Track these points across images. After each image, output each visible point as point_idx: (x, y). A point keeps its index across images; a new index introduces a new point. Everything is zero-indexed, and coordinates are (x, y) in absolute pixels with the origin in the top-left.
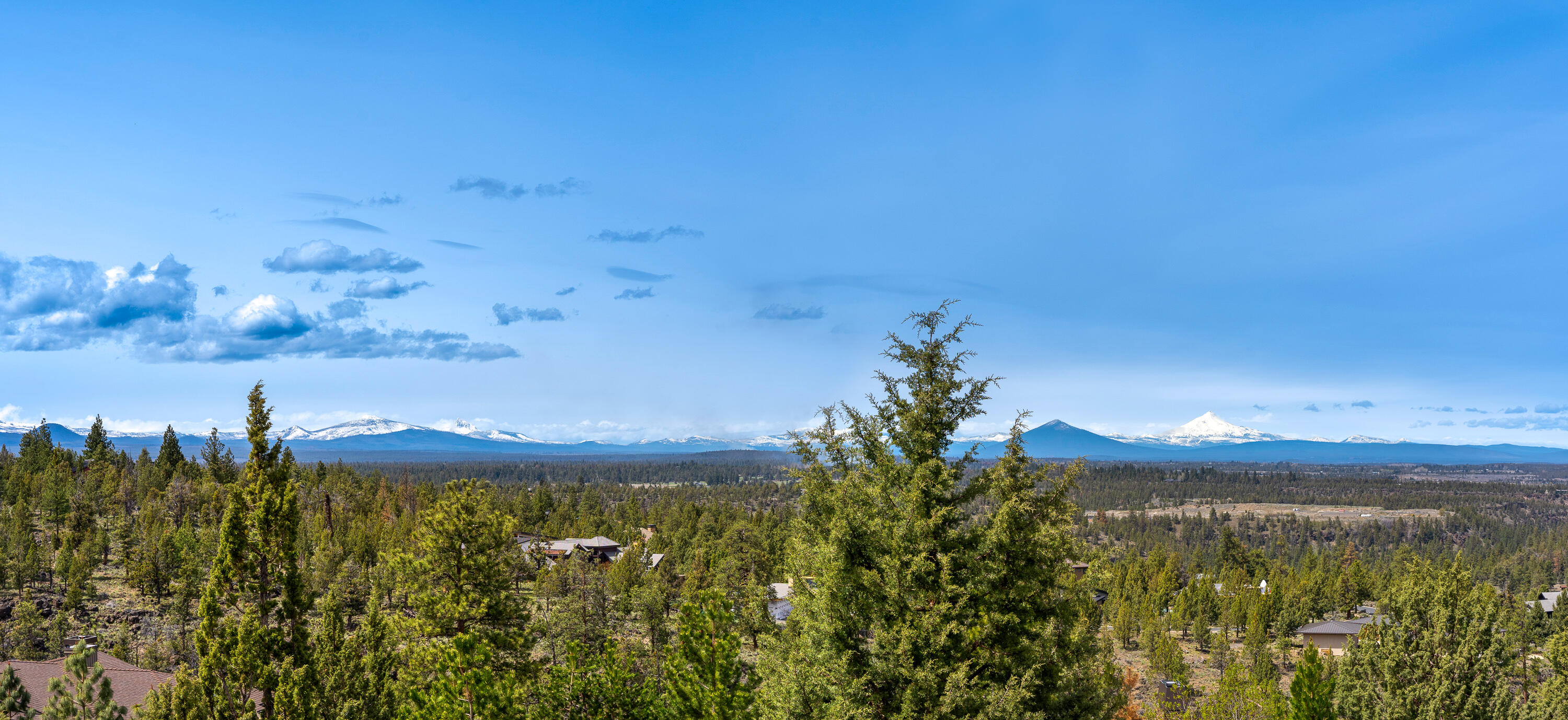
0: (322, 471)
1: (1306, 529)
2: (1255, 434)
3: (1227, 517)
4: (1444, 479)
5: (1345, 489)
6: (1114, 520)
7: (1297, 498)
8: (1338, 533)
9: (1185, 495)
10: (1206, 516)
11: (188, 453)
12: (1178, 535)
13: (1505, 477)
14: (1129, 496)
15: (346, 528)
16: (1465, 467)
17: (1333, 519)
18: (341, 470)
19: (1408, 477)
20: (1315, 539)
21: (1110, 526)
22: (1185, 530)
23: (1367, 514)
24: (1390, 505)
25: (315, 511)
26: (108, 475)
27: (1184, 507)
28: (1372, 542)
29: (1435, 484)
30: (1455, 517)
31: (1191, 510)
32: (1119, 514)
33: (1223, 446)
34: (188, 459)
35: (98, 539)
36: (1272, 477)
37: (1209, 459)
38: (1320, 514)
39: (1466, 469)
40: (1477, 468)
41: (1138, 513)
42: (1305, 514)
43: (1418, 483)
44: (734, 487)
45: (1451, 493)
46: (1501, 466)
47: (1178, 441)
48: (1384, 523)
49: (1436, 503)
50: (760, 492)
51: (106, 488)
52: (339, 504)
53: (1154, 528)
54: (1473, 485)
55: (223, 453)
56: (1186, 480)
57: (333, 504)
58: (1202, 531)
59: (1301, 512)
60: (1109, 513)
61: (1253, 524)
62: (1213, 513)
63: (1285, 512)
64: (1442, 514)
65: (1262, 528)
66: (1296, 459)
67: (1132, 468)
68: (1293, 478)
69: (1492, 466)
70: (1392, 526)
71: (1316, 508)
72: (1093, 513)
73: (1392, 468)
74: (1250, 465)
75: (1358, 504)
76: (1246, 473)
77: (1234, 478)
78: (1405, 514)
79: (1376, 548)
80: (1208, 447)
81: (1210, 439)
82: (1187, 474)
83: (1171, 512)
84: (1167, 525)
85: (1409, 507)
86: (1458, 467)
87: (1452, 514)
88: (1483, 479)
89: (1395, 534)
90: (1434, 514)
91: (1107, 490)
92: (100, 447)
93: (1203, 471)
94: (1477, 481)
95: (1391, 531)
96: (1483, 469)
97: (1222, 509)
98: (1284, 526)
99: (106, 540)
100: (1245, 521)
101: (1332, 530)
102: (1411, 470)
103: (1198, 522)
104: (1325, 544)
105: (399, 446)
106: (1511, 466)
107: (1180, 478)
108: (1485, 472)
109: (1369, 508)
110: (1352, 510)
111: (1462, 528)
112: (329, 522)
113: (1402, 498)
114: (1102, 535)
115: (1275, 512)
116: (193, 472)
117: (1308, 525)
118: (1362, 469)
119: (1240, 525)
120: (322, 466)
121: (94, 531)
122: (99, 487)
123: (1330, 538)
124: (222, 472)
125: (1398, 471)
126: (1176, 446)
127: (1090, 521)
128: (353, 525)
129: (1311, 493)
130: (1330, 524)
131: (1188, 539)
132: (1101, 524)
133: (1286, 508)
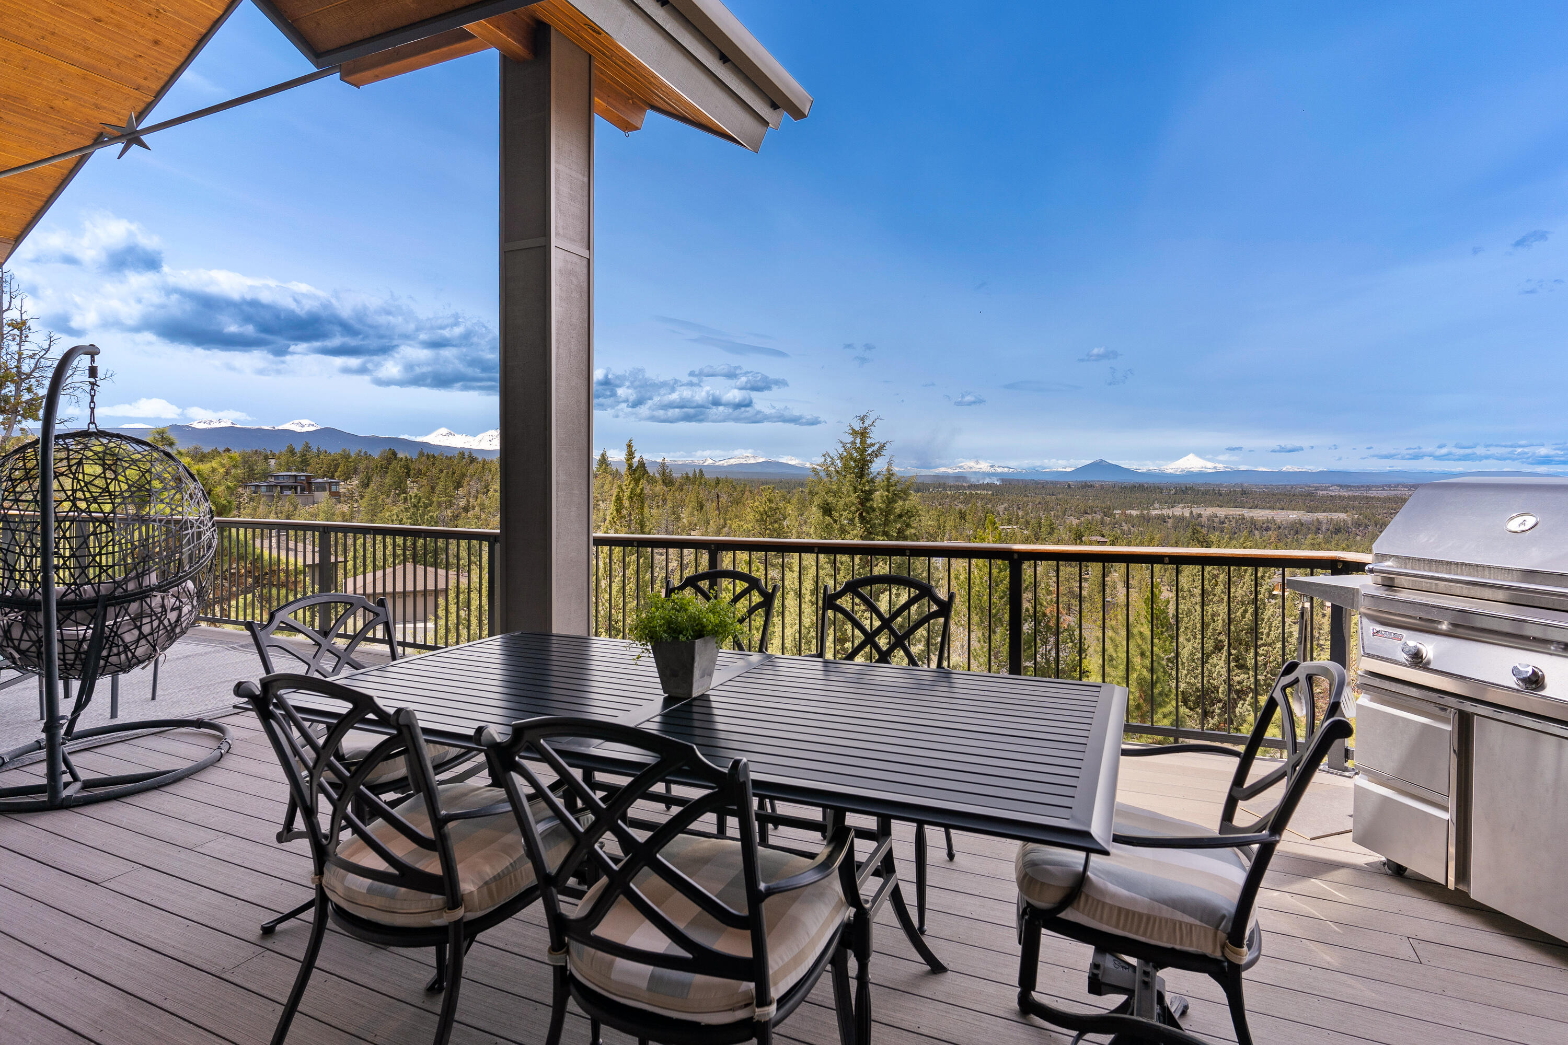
0: (718, 482)
1: (1252, 524)
2: (1221, 467)
3: (1200, 516)
4: (1351, 494)
5: (1279, 500)
6: (1131, 515)
7: (1246, 505)
8: (1273, 527)
9: (1175, 502)
10: (1187, 514)
11: (651, 471)
12: (1169, 525)
13: (1399, 492)
14: (1141, 502)
15: (727, 511)
16: (1368, 486)
17: (1270, 518)
18: (727, 481)
19: (1325, 492)
20: (1257, 529)
21: (1128, 519)
22: (1174, 522)
23: (1294, 515)
24: (1310, 510)
25: (712, 502)
26: (608, 481)
27: (1174, 509)
28: (1297, 533)
29: (1345, 497)
30: (1358, 519)
31: (1178, 511)
32: (1134, 513)
33: (1200, 474)
34: (651, 474)
35: (601, 515)
36: (1230, 492)
37: (1190, 482)
38: (1260, 515)
39: (1369, 488)
40: (1377, 487)
41: (1145, 512)
42: (1251, 515)
43: (1331, 496)
44: (927, 494)
45: (1356, 503)
46: (1397, 486)
47: (1172, 471)
48: (1306, 521)
49: (1345, 510)
50: (939, 497)
51: (606, 487)
52: (724, 499)
53: (1155, 521)
54: (1373, 498)
55: (668, 471)
56: (1175, 493)
57: (721, 499)
58: (1184, 524)
59: (1247, 513)
60: (1128, 512)
61: (1216, 520)
62: (1191, 513)
63: (1238, 513)
64: (1348, 516)
65: (1223, 523)
66: (1247, 482)
67: (1143, 486)
68: (1244, 493)
69: (1389, 486)
70: (1312, 523)
71: (1259, 511)
72: (1119, 512)
73: (1313, 487)
74: (1217, 485)
75: (1288, 509)
76: (1214, 490)
77: (1206, 493)
78: (1321, 516)
79: (1300, 537)
80: (1190, 474)
81: (1192, 470)
82: (1176, 490)
83: (1166, 512)
84: (1163, 519)
85: (1324, 511)
86: (1362, 486)
87: (1356, 516)
88: (1382, 494)
89: (1314, 528)
90: (1343, 516)
91: (1128, 499)
92: (604, 465)
93: (1186, 488)
94: (1377, 495)
95: (1310, 526)
96: (1382, 487)
97: (1196, 511)
98: (1237, 521)
99: (605, 514)
100: (1211, 518)
101: (1269, 524)
102: (1326, 489)
103: (1182, 518)
104: (1264, 533)
105: (759, 469)
106: (1405, 486)
107: (1172, 492)
108: (1384, 490)
109: (1295, 512)
110: (1284, 512)
111: (1363, 525)
112: (718, 508)
113: (1320, 505)
114: (1124, 524)
115: (1231, 513)
116: (652, 481)
117: (1253, 522)
118: (1292, 488)
119: (1208, 520)
120: (718, 479)
121: (598, 510)
122: (603, 487)
123: (1267, 529)
124: (667, 481)
125: (1317, 489)
126: (1171, 474)
127: (1117, 516)
128: (730, 509)
129: (1256, 502)
130: (1268, 521)
131: (1175, 528)
132: (1123, 518)
133: (1239, 511)
